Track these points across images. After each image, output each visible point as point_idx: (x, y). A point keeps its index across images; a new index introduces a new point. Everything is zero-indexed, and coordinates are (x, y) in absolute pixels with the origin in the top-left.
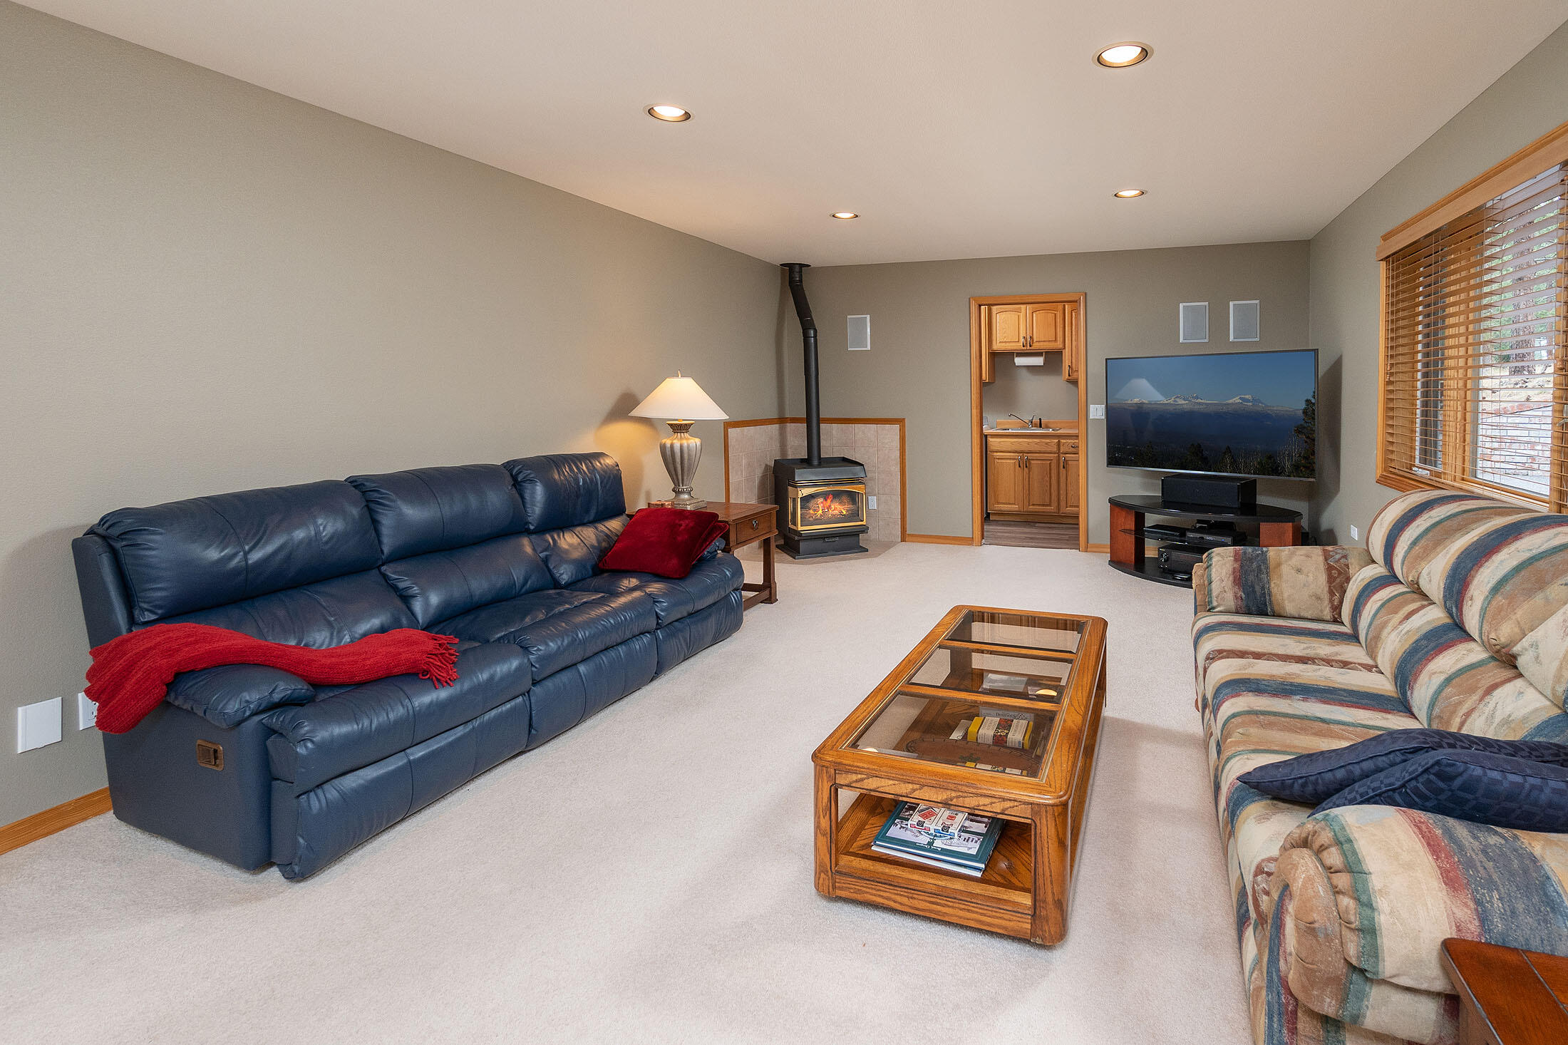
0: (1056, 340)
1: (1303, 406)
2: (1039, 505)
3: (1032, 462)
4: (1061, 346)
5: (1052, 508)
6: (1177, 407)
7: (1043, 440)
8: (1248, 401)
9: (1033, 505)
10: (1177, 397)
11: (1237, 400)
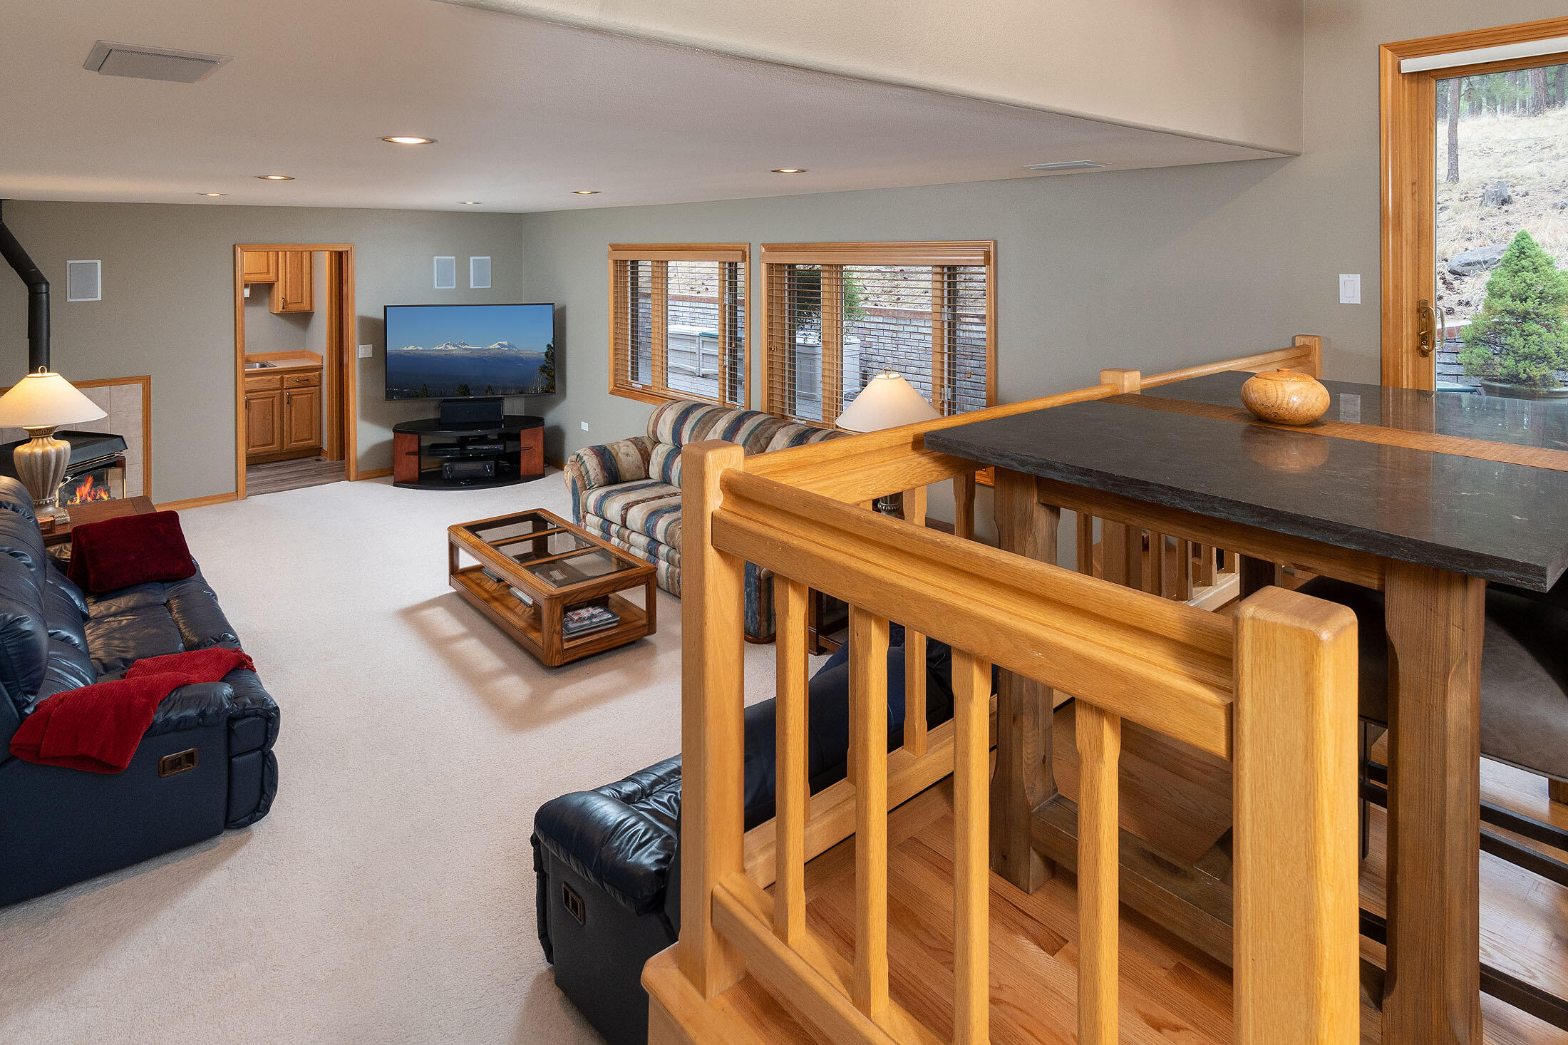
0: (268, 272)
1: (546, 350)
2: (260, 446)
3: (252, 401)
4: (274, 279)
5: (275, 446)
6: (448, 353)
7: (265, 378)
8: (504, 346)
9: (253, 447)
10: (448, 344)
11: (496, 346)
